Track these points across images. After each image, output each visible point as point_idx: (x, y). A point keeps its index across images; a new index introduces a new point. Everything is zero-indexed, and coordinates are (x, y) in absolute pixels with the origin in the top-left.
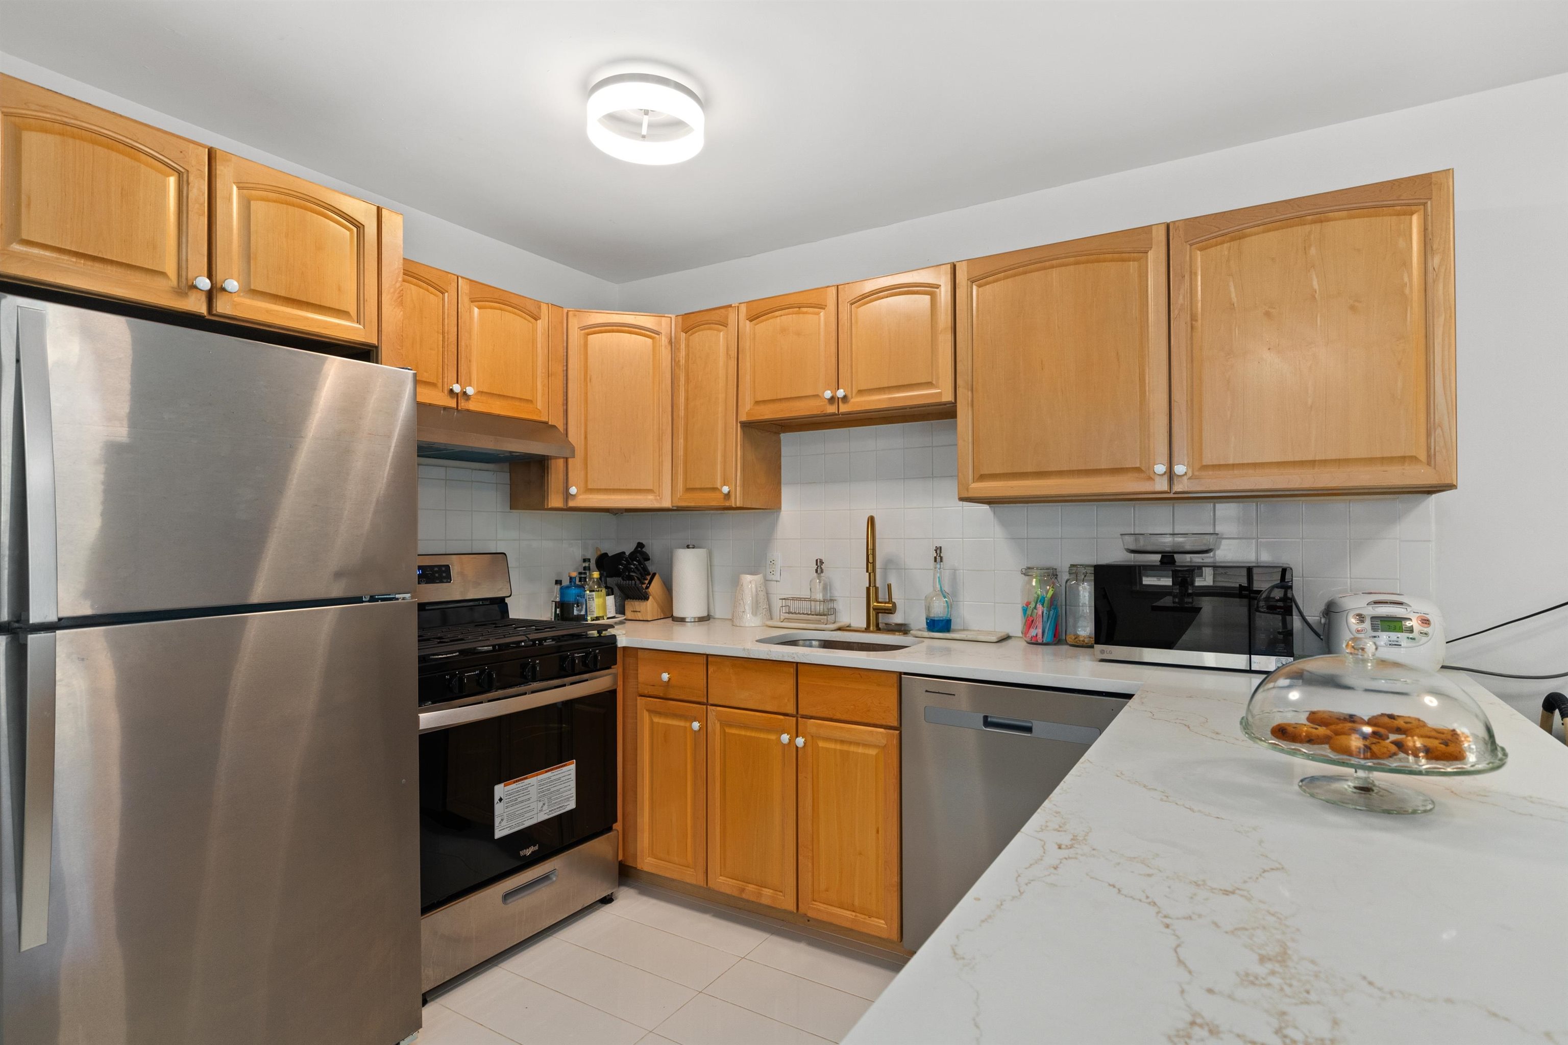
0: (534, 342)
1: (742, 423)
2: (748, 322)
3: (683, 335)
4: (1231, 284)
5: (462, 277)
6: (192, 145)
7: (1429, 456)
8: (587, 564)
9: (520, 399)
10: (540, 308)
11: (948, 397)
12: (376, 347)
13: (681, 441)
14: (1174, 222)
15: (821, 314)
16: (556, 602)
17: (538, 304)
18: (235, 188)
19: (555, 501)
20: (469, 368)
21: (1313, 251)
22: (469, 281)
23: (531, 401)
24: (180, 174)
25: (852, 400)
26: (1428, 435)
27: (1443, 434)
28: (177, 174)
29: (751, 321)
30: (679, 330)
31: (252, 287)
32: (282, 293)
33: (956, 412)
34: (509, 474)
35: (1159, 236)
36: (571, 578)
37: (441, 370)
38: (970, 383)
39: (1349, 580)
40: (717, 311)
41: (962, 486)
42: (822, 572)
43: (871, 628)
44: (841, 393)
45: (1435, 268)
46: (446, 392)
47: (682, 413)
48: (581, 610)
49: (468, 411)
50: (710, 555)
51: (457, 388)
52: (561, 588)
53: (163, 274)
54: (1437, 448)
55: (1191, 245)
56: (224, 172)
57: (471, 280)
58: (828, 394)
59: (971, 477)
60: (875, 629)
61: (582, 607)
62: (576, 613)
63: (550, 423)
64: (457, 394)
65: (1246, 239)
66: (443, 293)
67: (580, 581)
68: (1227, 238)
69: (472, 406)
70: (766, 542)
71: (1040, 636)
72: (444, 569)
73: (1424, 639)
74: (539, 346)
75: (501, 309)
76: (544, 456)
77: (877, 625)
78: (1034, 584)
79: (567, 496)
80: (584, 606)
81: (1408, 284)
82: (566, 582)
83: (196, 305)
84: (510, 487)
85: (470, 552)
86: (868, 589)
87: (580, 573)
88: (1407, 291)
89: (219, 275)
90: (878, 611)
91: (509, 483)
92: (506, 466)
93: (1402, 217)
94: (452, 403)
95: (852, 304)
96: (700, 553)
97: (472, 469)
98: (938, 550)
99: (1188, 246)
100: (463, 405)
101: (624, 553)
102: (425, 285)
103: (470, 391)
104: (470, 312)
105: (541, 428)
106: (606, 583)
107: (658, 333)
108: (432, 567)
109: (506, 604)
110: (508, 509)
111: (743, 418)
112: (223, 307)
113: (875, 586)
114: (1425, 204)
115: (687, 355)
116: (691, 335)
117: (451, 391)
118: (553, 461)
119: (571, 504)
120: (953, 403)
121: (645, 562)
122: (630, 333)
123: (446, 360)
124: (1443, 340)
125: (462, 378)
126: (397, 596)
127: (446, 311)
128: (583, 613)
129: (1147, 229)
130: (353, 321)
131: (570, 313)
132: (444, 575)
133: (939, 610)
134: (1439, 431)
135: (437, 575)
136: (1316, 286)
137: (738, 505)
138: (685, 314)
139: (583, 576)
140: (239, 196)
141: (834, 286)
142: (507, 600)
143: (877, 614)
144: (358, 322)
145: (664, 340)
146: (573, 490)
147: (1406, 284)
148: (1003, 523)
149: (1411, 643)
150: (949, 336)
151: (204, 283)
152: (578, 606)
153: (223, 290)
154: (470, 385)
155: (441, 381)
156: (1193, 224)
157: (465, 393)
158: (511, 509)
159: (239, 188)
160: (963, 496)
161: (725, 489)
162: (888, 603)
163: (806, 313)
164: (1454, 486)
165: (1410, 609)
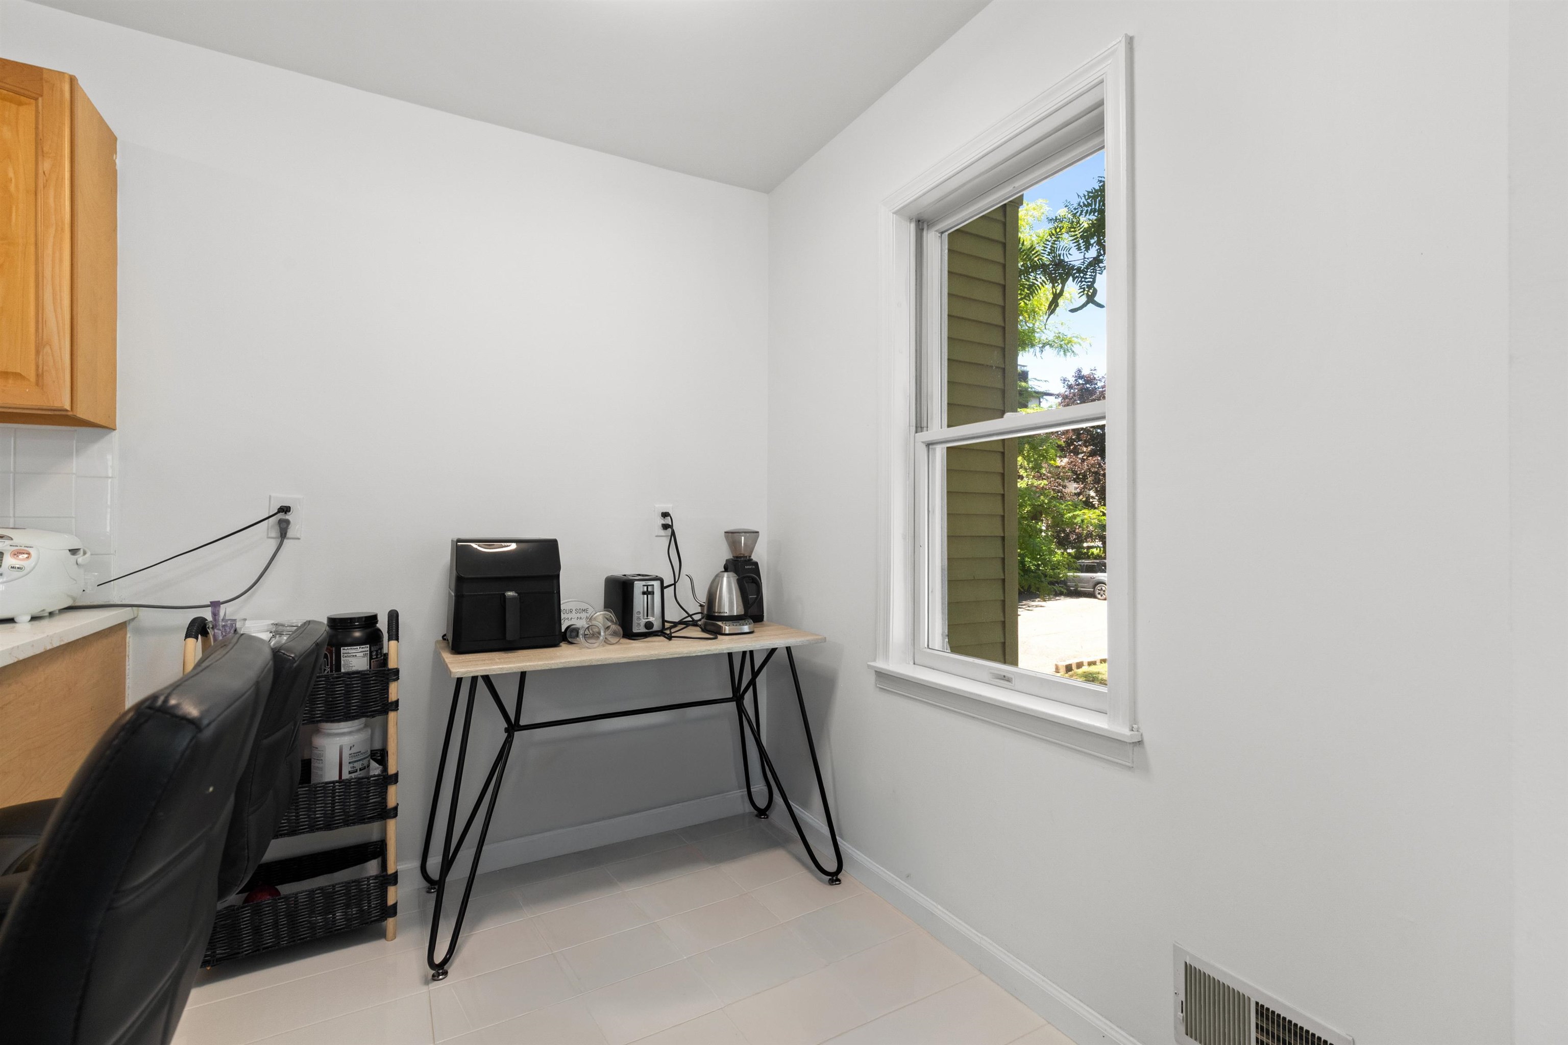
7: (38, 376)
26: (38, 352)
27: (52, 354)
45: (45, 172)
54: (45, 368)
73: (16, 574)
81: (13, 180)
88: (12, 188)
93: (9, 104)
114: (36, 99)
124: (54, 253)
134: (47, 349)
147: (11, 180)
164: (67, 411)
165: (8, 542)
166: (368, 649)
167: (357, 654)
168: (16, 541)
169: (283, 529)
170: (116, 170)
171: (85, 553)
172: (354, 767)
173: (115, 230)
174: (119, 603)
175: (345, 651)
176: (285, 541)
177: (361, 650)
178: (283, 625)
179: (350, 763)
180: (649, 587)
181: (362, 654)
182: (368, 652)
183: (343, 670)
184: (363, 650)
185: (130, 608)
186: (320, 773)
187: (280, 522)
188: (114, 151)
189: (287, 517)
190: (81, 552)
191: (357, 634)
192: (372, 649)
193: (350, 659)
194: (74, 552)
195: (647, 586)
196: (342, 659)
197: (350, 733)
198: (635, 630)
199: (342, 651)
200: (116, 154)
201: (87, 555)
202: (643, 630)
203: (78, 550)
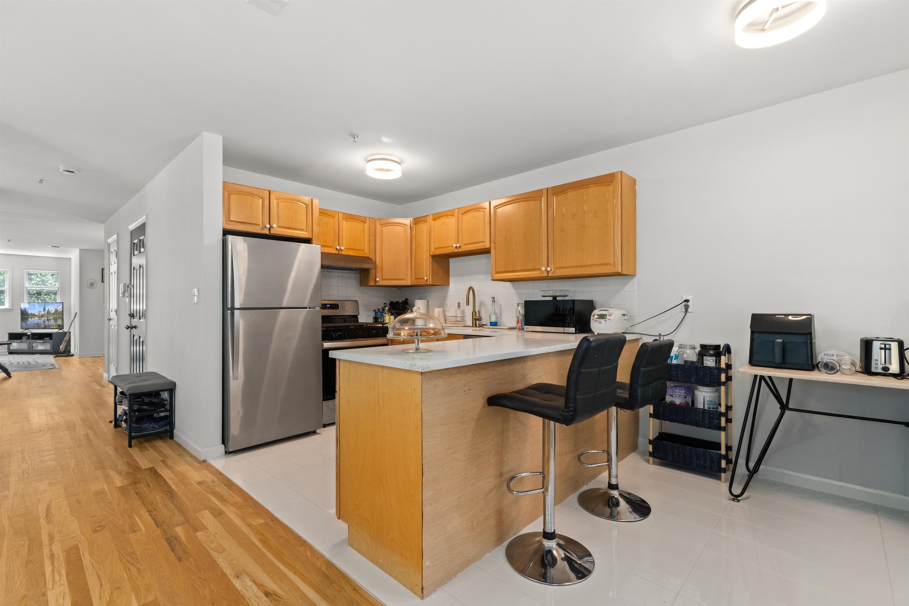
0: (364, 230)
1: (431, 255)
2: (433, 221)
3: (414, 225)
4: (564, 208)
5: (340, 212)
6: (265, 191)
7: (614, 263)
8: (385, 305)
9: (359, 250)
10: (366, 219)
11: (488, 246)
12: (312, 239)
13: (414, 262)
14: (549, 188)
15: (453, 218)
16: (374, 317)
17: (365, 218)
18: (275, 200)
19: (372, 283)
20: (342, 241)
21: (585, 197)
22: (342, 213)
23: (363, 250)
24: (262, 198)
25: (462, 247)
26: (614, 255)
28: (262, 199)
29: (434, 221)
30: (413, 224)
31: (280, 226)
32: (287, 226)
33: (490, 251)
34: (359, 274)
35: (545, 192)
36: (378, 309)
37: (333, 242)
38: (494, 242)
39: (612, 305)
40: (424, 217)
41: (492, 276)
42: (460, 307)
43: (474, 326)
44: (458, 245)
45: (615, 203)
46: (335, 249)
47: (414, 252)
48: (381, 320)
49: (342, 254)
50: (428, 302)
51: (338, 248)
52: (375, 313)
53: (259, 225)
54: (615, 260)
55: (553, 195)
56: (272, 196)
57: (343, 213)
58: (455, 246)
59: (495, 273)
60: (475, 326)
61: (382, 319)
62: (379, 321)
63: (370, 257)
64: (339, 249)
65: (568, 193)
66: (334, 218)
67: (382, 310)
68: (563, 193)
69: (343, 253)
70: (445, 297)
71: (520, 326)
72: (337, 305)
73: (609, 321)
74: (366, 232)
75: (353, 221)
76: (368, 268)
77: (476, 325)
78: (519, 309)
79: (376, 281)
80: (383, 319)
82: (377, 311)
83: (266, 232)
84: (360, 279)
85: (346, 300)
86: (473, 312)
87: (382, 308)
89: (271, 223)
90: (476, 320)
91: (359, 277)
92: (358, 272)
93: (607, 187)
94: (337, 252)
95: (462, 215)
96: (424, 301)
97: (347, 273)
98: (494, 298)
99: (553, 196)
100: (341, 253)
101: (399, 301)
102: (328, 216)
103: (342, 248)
104: (343, 223)
105: (367, 259)
106: (391, 311)
107: (406, 225)
108: (333, 304)
109: (358, 318)
110: (359, 286)
111: (431, 254)
112: (273, 232)
113: (475, 311)
114: (613, 182)
115: (415, 232)
116: (417, 225)
117: (337, 248)
118: (371, 270)
119: (377, 284)
120: (489, 248)
121: (406, 305)
122: (397, 225)
123: (335, 239)
125: (340, 245)
126: (316, 308)
127: (335, 224)
128: (382, 321)
129: (541, 190)
130: (305, 232)
131: (377, 220)
132: (337, 307)
133: (493, 319)
134: (616, 255)
135: (334, 307)
136: (585, 209)
137: (431, 283)
138: (416, 218)
139: (383, 309)
140: (276, 201)
141: (456, 209)
142: (358, 316)
143: (476, 321)
144: (307, 232)
145: (409, 227)
146: (378, 279)
148: (515, 288)
149: (605, 322)
150: (488, 225)
151: (268, 226)
152: (380, 318)
153: (272, 227)
154: (343, 246)
155: (333, 245)
156: (553, 188)
157: (341, 249)
158: (360, 286)
159: (276, 200)
160: (492, 279)
161: (426, 278)
162: (479, 317)
163: (449, 218)
164: (620, 273)
165: (608, 312)
166: (715, 359)
167: (710, 360)
168: (610, 312)
169: (687, 308)
170: (636, 191)
171: (627, 316)
172: (709, 406)
173: (635, 210)
174: (637, 332)
175: (705, 358)
176: (687, 313)
177: (712, 359)
178: (682, 345)
179: (708, 404)
180: (886, 345)
181: (712, 360)
182: (715, 360)
183: (704, 365)
184: (713, 359)
185: (639, 334)
186: (696, 405)
187: (685, 305)
188: (635, 184)
189: (688, 304)
190: (626, 315)
191: (711, 352)
192: (717, 359)
193: (707, 362)
194: (624, 315)
195: (885, 345)
196: (704, 361)
197: (708, 392)
198: (873, 370)
199: (704, 358)
200: (636, 185)
201: (628, 316)
202: (880, 371)
203: (625, 315)
